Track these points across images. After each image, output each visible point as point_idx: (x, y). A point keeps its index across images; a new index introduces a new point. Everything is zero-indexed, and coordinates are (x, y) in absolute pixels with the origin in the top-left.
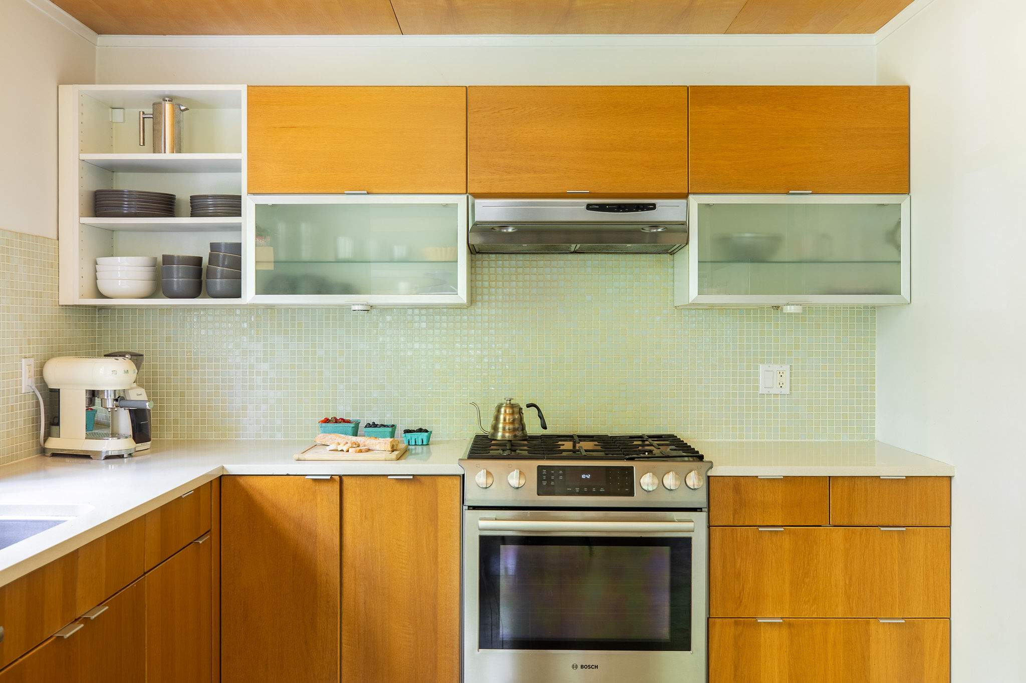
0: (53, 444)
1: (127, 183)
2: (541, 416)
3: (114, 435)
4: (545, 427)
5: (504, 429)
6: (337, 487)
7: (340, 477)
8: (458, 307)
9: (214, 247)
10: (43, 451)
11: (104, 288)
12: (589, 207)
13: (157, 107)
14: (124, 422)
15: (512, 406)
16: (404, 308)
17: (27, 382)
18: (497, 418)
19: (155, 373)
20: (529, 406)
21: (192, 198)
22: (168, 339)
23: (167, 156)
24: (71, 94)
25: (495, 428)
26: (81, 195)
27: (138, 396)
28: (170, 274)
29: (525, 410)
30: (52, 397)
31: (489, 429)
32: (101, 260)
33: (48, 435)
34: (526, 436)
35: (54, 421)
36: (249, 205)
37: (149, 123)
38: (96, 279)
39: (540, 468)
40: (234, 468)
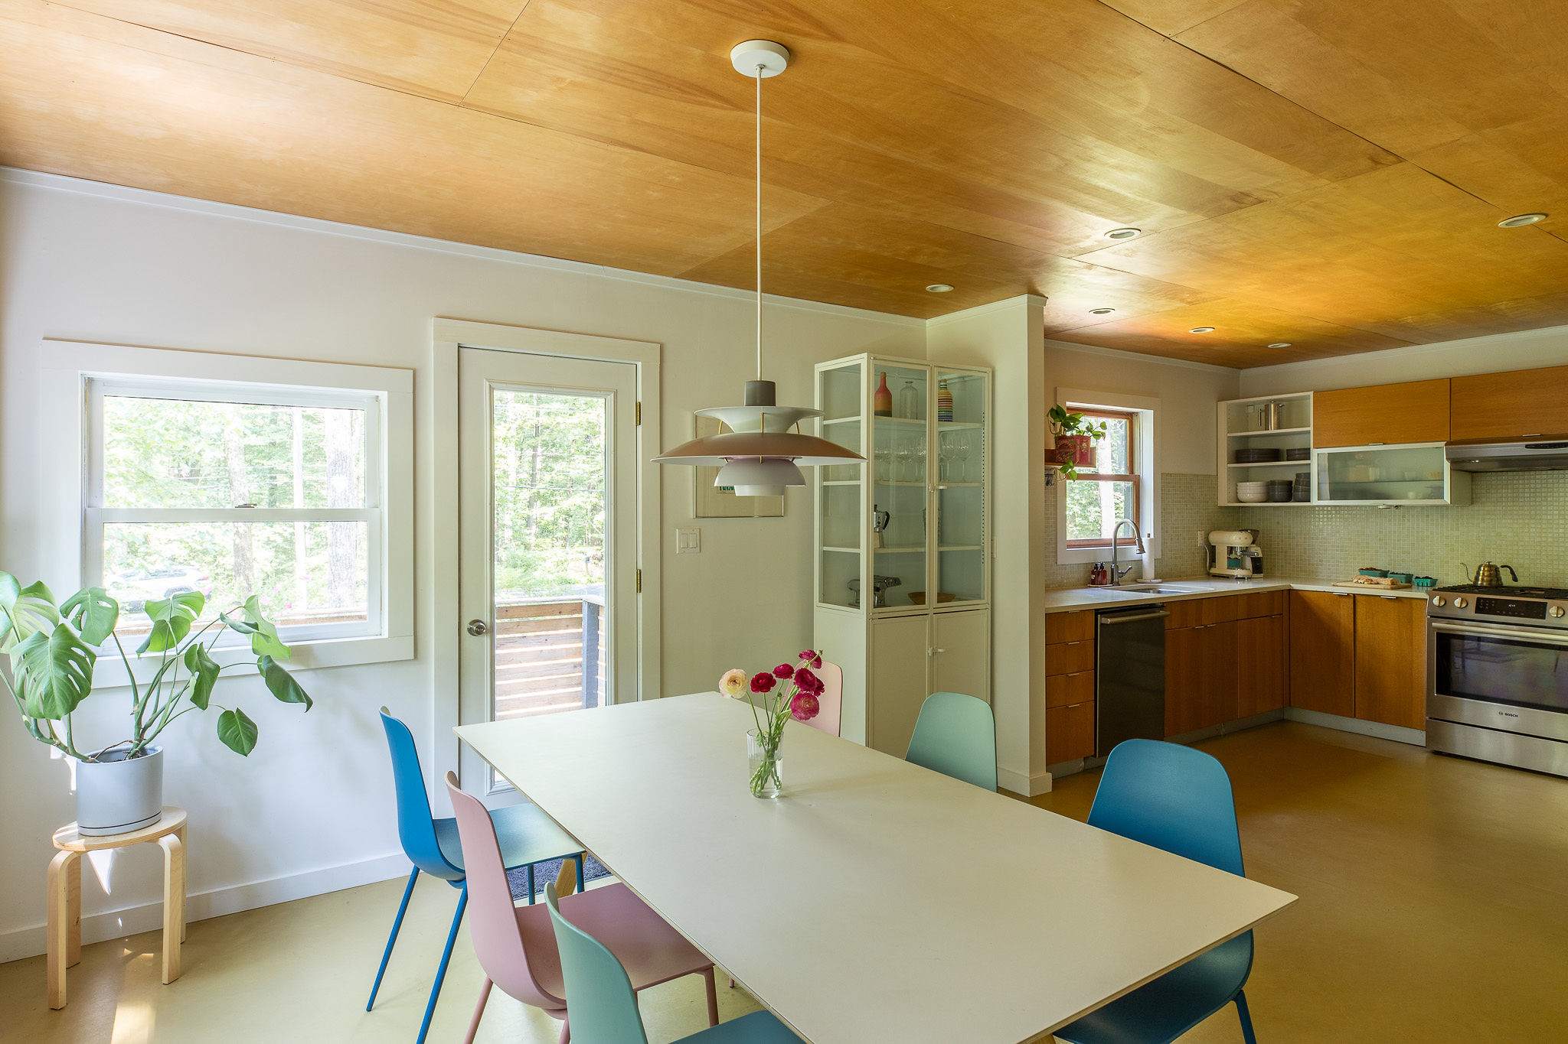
0: (1213, 571)
1: (1254, 445)
2: (1512, 572)
3: (1243, 568)
4: (1515, 579)
5: (1483, 579)
6: (1352, 600)
7: (1354, 595)
8: (1446, 506)
9: (1298, 475)
10: (1209, 574)
11: (1241, 496)
12: (1527, 446)
13: (1267, 407)
14: (1248, 563)
15: (1490, 566)
16: (1413, 507)
17: (1200, 542)
18: (1478, 573)
19: (1271, 541)
20: (1502, 567)
21: (1287, 450)
22: (1278, 523)
23: (1272, 431)
24: (1223, 406)
25: (1477, 579)
26: (1228, 453)
27: (1257, 551)
28: (1274, 490)
29: (1501, 570)
30: (1213, 549)
31: (1472, 577)
32: (1240, 484)
33: (1211, 567)
34: (1501, 586)
35: (1213, 560)
36: (1314, 452)
37: (1263, 414)
38: (1237, 493)
39: (1479, 599)
40: (1296, 586)
